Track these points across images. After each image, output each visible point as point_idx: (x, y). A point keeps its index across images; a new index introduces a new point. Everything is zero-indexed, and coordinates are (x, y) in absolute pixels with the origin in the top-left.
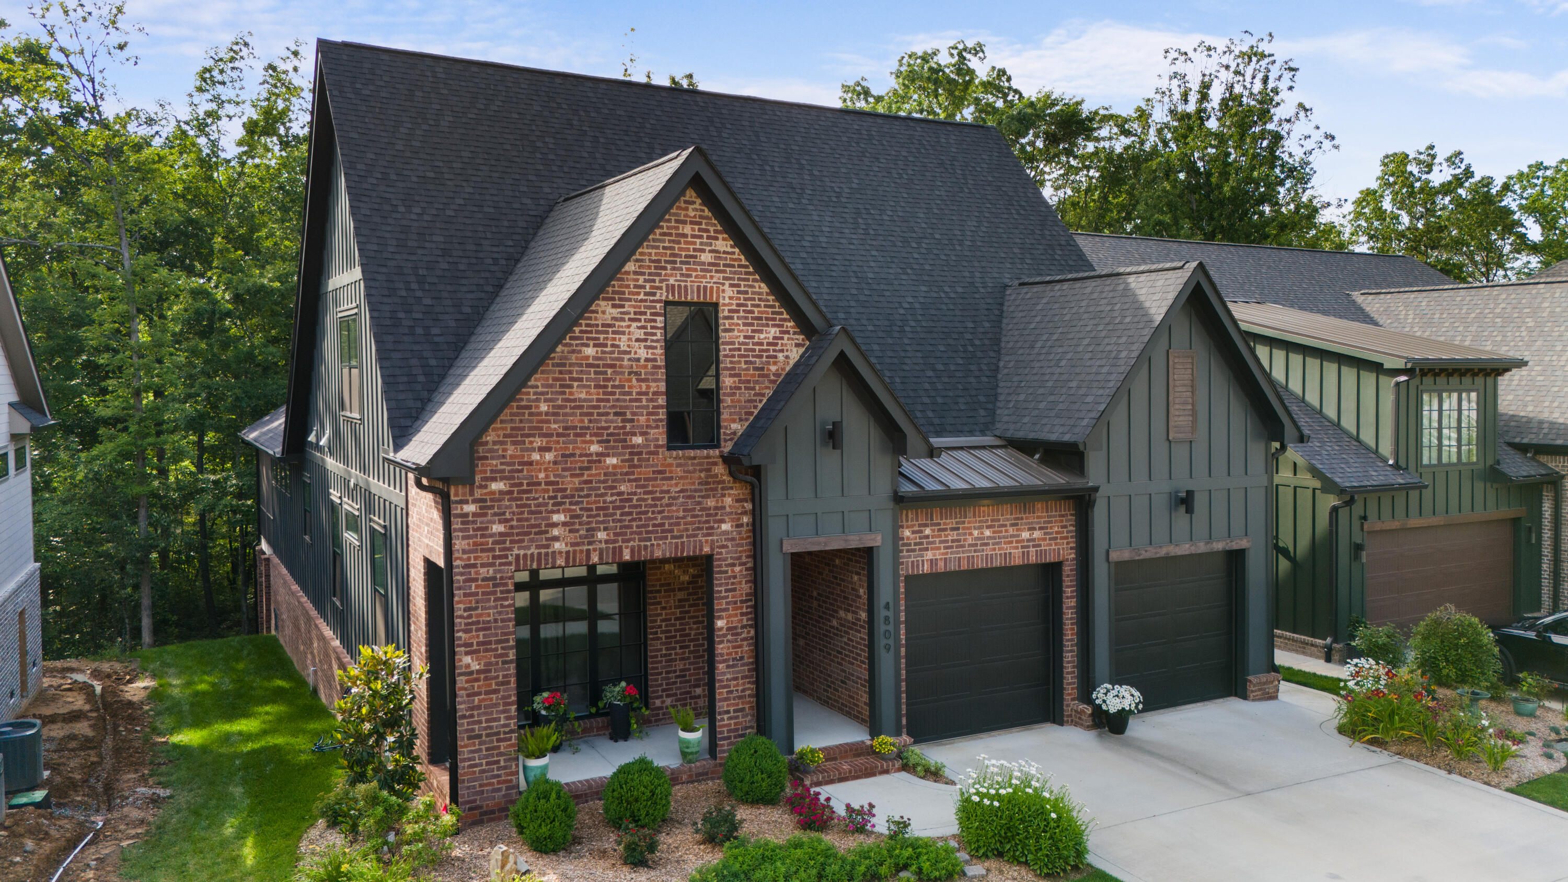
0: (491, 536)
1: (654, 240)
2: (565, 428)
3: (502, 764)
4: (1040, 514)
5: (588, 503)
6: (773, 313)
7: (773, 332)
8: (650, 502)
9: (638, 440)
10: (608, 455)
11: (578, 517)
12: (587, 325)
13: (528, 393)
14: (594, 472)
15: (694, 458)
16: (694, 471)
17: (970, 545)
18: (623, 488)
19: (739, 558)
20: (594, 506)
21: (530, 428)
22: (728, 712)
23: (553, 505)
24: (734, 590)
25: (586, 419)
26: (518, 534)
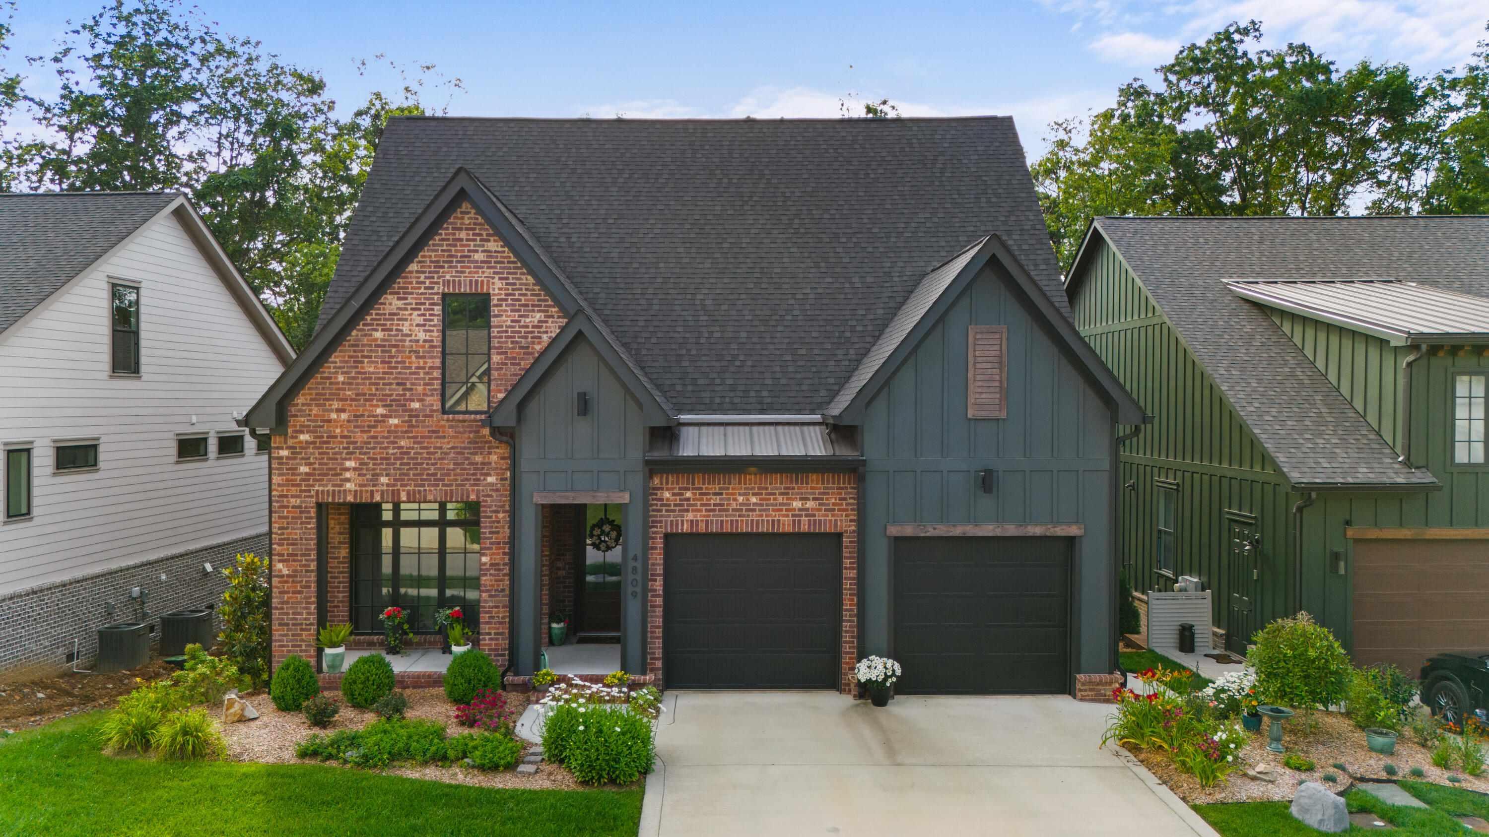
0: (299, 474)
1: (434, 245)
2: (357, 395)
4: (815, 485)
5: (374, 453)
6: (539, 300)
7: (538, 316)
8: (425, 455)
9: (416, 405)
10: (391, 417)
11: (366, 464)
12: (377, 314)
13: (329, 368)
14: (379, 429)
15: (464, 421)
16: (464, 432)
17: (733, 510)
18: (403, 443)
19: (503, 506)
20: (378, 457)
21: (330, 394)
22: (489, 634)
23: (347, 454)
24: (498, 533)
25: (373, 388)
26: (319, 475)
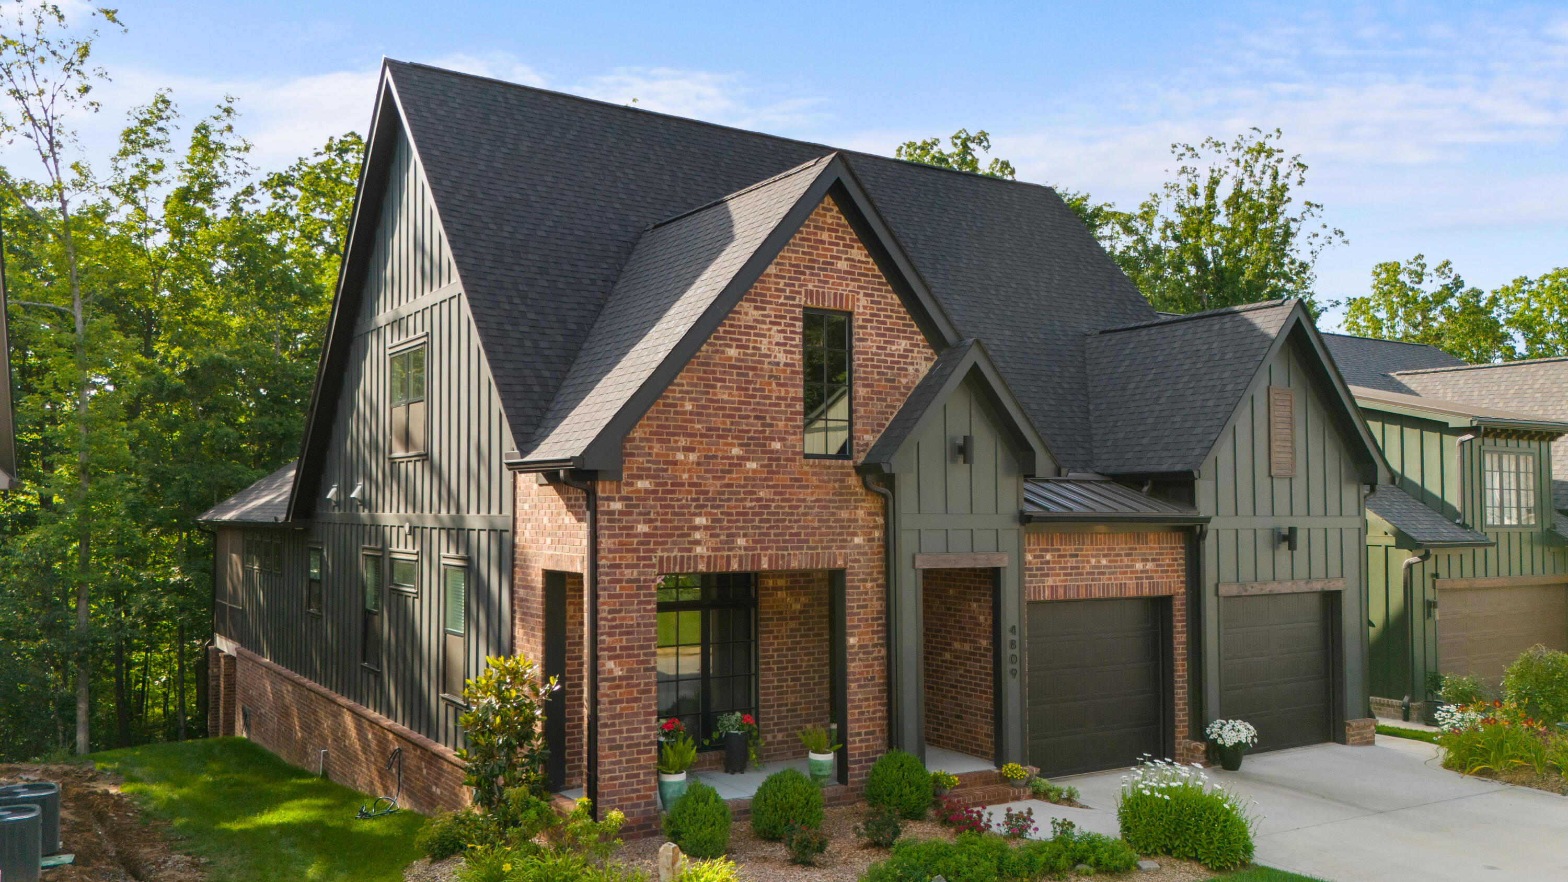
0: (636, 536)
1: (794, 245)
2: (709, 429)
3: (642, 777)
4: (1152, 545)
5: (729, 507)
6: (904, 325)
7: (904, 344)
8: (787, 510)
9: (777, 445)
10: (748, 459)
11: (719, 521)
12: (731, 326)
13: (674, 391)
14: (734, 475)
15: (829, 467)
16: (829, 481)
17: (1088, 573)
18: (762, 494)
19: (871, 574)
20: (734, 511)
21: (675, 427)
22: (859, 734)
23: (696, 507)
24: (865, 607)
25: (728, 421)
26: (661, 536)
